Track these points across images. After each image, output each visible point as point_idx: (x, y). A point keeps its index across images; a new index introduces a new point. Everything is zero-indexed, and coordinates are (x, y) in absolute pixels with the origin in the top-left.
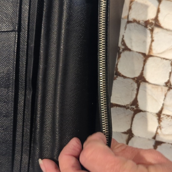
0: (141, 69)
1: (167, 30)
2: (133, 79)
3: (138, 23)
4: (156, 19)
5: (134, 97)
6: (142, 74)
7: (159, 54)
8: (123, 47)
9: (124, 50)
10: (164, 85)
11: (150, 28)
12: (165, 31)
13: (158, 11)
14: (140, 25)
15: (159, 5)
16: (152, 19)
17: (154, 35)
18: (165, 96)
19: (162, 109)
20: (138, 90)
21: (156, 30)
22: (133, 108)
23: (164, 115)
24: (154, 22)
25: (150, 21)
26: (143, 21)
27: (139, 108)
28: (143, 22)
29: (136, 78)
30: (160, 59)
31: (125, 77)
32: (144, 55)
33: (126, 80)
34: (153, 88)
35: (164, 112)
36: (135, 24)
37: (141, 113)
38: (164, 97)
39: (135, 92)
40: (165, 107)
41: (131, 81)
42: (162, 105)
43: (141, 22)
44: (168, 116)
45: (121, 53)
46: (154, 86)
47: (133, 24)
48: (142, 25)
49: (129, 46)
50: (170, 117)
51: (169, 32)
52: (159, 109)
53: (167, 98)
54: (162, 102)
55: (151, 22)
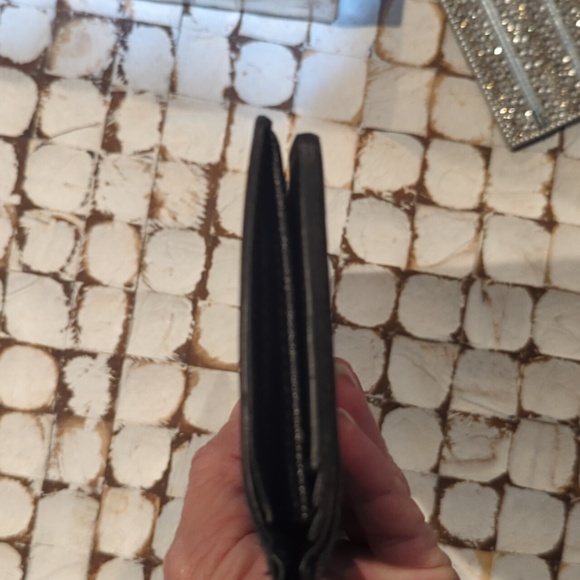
0: (392, 305)
1: (446, 208)
2: (375, 329)
3: (379, 196)
4: (420, 185)
5: (379, 372)
6: (395, 316)
7: (431, 266)
8: (345, 256)
9: (348, 262)
10: (450, 339)
11: (407, 207)
12: (443, 211)
13: (424, 166)
14: (383, 203)
15: (425, 153)
16: (411, 187)
17: (417, 224)
18: (455, 366)
19: (449, 398)
20: (387, 355)
21: (423, 211)
22: (380, 400)
23: (454, 412)
24: (414, 192)
25: (407, 191)
26: (389, 191)
27: (392, 398)
28: (390, 194)
29: (382, 326)
30: (436, 278)
31: (354, 326)
32: (396, 270)
33: (358, 333)
34: (424, 348)
35: (454, 406)
36: (372, 199)
37: (400, 411)
38: (452, 369)
39: (382, 361)
40: (456, 394)
41: (371, 335)
42: (447, 390)
43: (385, 194)
44: (466, 414)
45: (341, 269)
46: (425, 344)
47: (365, 201)
48: (387, 201)
49: (360, 252)
50: (470, 417)
51: (453, 215)
52: (442, 398)
53: (459, 373)
54: (449, 381)
55: (410, 194)
